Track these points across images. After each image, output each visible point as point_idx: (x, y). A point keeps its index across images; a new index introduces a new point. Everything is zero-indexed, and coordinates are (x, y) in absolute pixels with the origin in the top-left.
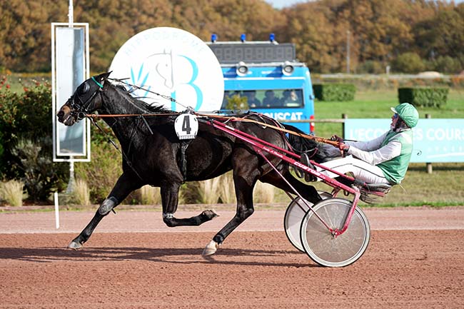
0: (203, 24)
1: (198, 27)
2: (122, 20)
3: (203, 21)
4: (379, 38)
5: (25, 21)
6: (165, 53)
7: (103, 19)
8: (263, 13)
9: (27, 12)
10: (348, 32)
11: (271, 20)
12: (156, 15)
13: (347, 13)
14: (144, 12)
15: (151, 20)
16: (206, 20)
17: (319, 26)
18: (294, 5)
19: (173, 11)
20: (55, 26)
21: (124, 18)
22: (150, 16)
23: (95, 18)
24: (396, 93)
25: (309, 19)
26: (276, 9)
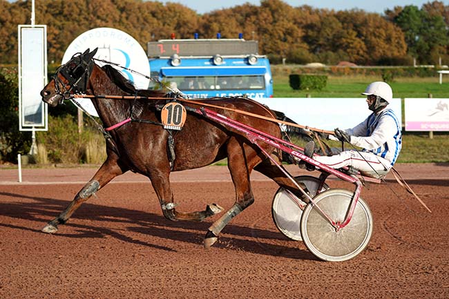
0: (143, 26)
1: (139, 29)
2: (81, 23)
3: (143, 24)
4: (277, 37)
5: (8, 24)
6: (104, 48)
7: (66, 23)
8: (188, 17)
9: (10, 17)
10: (253, 32)
11: (196, 23)
12: (108, 19)
13: (253, 18)
14: (98, 17)
15: (104, 23)
16: (145, 23)
17: (232, 28)
18: (212, 12)
19: (121, 17)
20: (21, 28)
21: (83, 21)
22: (102, 20)
23: (61, 21)
24: (288, 79)
25: (224, 22)
26: (199, 15)
